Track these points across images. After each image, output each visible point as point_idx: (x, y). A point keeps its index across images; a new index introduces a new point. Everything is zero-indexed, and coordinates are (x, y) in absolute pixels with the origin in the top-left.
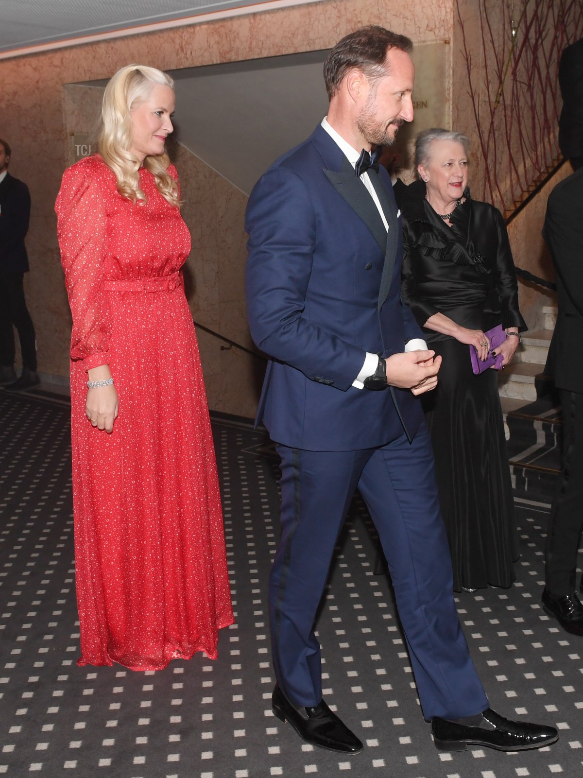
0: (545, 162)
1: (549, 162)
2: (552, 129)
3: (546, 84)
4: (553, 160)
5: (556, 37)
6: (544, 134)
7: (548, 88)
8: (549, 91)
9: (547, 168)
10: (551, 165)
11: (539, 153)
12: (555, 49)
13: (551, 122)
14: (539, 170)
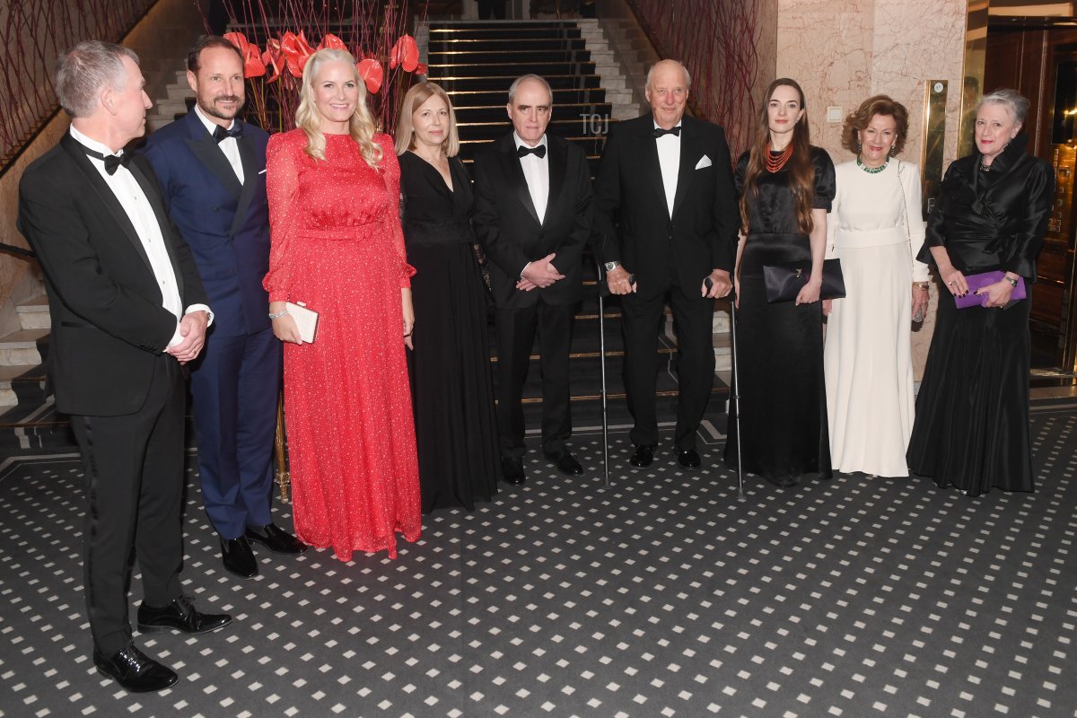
0: (17, 137)
1: (21, 136)
2: (19, 104)
3: (6, 60)
4: (25, 134)
5: (11, 16)
6: (11, 108)
7: (9, 64)
8: (10, 67)
9: (19, 141)
10: (23, 139)
11: (8, 128)
12: (12, 27)
13: (17, 98)
14: (11, 144)
